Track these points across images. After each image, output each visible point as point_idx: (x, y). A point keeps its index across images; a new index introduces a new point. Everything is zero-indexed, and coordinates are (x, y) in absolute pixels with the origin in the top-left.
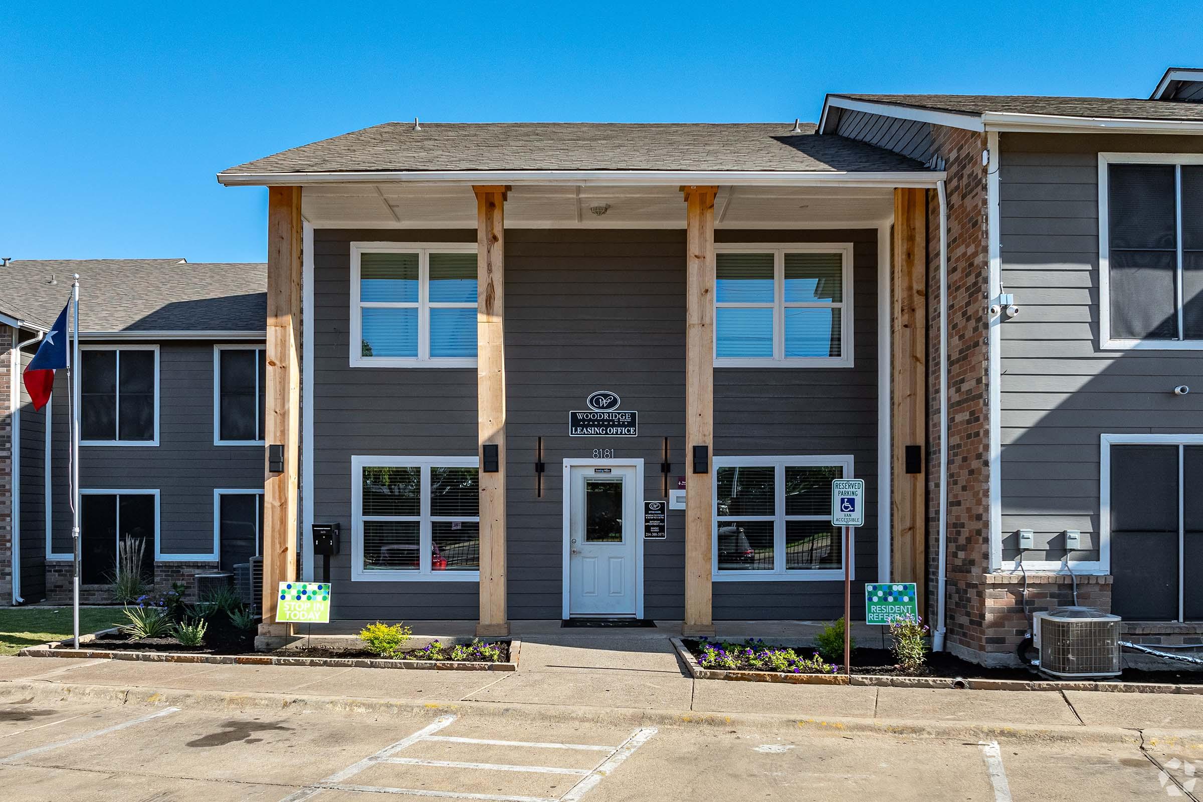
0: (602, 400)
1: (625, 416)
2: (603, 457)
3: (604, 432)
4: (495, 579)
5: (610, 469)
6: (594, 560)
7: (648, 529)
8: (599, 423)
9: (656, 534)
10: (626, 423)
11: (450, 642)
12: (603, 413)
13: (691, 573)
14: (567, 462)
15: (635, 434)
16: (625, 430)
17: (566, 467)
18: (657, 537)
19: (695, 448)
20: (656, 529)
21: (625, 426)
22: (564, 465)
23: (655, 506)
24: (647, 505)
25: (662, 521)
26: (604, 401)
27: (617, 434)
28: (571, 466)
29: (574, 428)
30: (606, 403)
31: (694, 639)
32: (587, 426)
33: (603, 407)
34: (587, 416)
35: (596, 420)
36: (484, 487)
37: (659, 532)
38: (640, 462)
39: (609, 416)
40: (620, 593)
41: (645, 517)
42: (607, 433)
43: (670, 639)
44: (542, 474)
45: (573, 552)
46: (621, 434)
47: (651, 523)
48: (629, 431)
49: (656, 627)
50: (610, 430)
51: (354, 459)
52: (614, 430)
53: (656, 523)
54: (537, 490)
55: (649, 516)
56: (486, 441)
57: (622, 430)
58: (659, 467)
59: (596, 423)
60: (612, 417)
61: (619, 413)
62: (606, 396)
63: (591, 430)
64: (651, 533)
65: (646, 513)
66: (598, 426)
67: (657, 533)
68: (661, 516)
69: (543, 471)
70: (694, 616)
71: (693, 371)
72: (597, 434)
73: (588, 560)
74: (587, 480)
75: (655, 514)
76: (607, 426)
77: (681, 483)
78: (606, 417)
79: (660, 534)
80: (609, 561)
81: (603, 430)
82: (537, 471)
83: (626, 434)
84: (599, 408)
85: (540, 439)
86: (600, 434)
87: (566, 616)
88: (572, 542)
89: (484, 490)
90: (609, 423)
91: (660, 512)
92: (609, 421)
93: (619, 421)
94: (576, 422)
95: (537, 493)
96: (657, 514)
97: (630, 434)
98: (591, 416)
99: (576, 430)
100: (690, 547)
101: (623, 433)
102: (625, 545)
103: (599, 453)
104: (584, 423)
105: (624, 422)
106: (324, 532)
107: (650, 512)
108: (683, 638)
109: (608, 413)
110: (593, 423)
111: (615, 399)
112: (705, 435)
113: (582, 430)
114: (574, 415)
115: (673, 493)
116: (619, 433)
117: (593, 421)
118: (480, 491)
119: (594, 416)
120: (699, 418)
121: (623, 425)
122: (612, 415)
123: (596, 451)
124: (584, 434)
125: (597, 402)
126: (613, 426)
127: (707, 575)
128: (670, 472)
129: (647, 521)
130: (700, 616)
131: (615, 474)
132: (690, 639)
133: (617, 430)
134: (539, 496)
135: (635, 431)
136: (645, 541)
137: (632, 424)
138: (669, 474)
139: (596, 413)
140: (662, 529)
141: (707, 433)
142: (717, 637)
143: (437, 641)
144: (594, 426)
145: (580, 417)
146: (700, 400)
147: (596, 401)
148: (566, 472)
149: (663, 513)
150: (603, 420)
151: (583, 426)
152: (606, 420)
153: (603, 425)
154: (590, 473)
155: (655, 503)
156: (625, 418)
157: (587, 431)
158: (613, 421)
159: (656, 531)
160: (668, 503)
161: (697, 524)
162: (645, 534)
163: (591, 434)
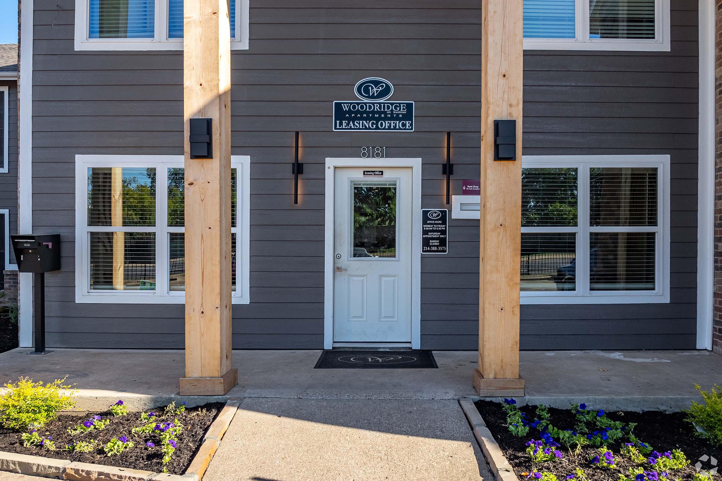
0: (372, 88)
1: (400, 106)
2: (373, 157)
3: (374, 126)
4: (207, 313)
5: (382, 172)
6: (362, 278)
7: (426, 242)
8: (368, 116)
9: (435, 249)
10: (401, 116)
11: (142, 402)
12: (373, 104)
13: (490, 304)
14: (330, 162)
15: (412, 129)
16: (399, 124)
17: (329, 168)
18: (437, 251)
19: (497, 124)
20: (436, 243)
21: (400, 120)
22: (327, 166)
23: (435, 215)
24: (425, 213)
25: (443, 232)
26: (375, 89)
27: (389, 128)
28: (335, 168)
29: (338, 122)
30: (377, 91)
31: (494, 400)
32: (354, 119)
33: (373, 97)
34: (354, 107)
35: (365, 112)
36: (191, 180)
37: (440, 246)
38: (416, 163)
39: (380, 108)
40: (392, 317)
41: (423, 228)
42: (377, 128)
43: (459, 401)
44: (300, 176)
45: (337, 269)
46: (395, 128)
47: (430, 235)
48: (404, 125)
49: (437, 367)
50: (382, 124)
51: (79, 158)
52: (386, 124)
53: (436, 235)
54: (293, 196)
55: (428, 227)
56: (195, 114)
57: (396, 124)
58: (440, 168)
59: (365, 115)
60: (384, 109)
61: (392, 104)
62: (376, 83)
63: (359, 124)
64: (430, 246)
65: (425, 222)
66: (368, 119)
67: (437, 246)
68: (442, 227)
69: (302, 173)
70: (493, 367)
71: (495, 12)
72: (366, 128)
73: (355, 278)
74: (354, 184)
75: (435, 224)
76: (378, 120)
77: (466, 187)
78: (377, 108)
79: (440, 248)
80: (380, 279)
81: (373, 124)
82: (293, 173)
83: (400, 129)
84: (369, 97)
85: (297, 133)
86: (370, 128)
87: (328, 345)
88: (337, 257)
89: (191, 184)
90: (380, 116)
91: (440, 222)
92: (380, 113)
93: (392, 114)
94: (341, 114)
95: (293, 199)
96: (437, 224)
97: (405, 129)
98: (358, 107)
99: (341, 124)
100: (488, 268)
101: (397, 127)
102: (398, 261)
103: (368, 151)
104: (350, 115)
105: (398, 115)
106: (29, 245)
107: (428, 222)
108: (477, 398)
109: (380, 104)
110: (362, 115)
111: (388, 86)
112: (511, 105)
113: (348, 124)
114: (338, 105)
115: (456, 200)
116: (392, 127)
117: (362, 113)
118: (186, 185)
119: (362, 107)
120: (502, 81)
121: (397, 118)
122: (384, 106)
123: (364, 149)
124: (351, 128)
125: (367, 91)
126: (385, 119)
127: (513, 308)
128: (452, 174)
129: (425, 232)
130: (502, 367)
131: (388, 176)
132: (488, 399)
133: (390, 124)
134: (296, 202)
135: (411, 125)
136: (423, 257)
137: (408, 116)
138: (451, 177)
139: (365, 104)
140: (443, 242)
141: (514, 102)
142: (527, 397)
143: (120, 403)
144: (362, 118)
145: (345, 108)
146: (505, 54)
147: (364, 89)
148: (329, 174)
149: (444, 223)
150: (373, 112)
151: (349, 119)
152: (377, 112)
153: (373, 118)
154: (358, 176)
155: (435, 210)
156: (400, 109)
157: (354, 125)
158: (385, 113)
159: (436, 244)
160: (450, 211)
161: (499, 234)
162: (423, 249)
163: (359, 129)
